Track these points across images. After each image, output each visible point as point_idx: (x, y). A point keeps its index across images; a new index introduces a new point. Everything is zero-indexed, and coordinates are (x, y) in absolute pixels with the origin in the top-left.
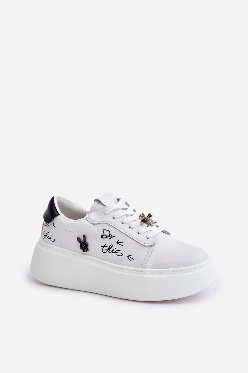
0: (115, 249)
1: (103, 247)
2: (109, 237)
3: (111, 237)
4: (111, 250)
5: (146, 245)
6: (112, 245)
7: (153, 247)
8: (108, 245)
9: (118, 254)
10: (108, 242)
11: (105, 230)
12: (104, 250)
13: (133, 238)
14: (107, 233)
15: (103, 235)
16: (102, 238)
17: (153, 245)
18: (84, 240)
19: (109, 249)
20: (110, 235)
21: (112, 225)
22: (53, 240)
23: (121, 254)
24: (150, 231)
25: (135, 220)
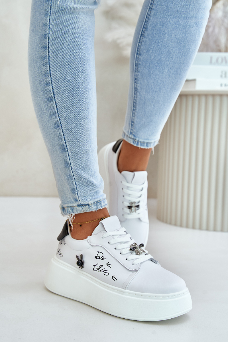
0: (103, 269)
1: (95, 266)
2: (101, 259)
3: (103, 258)
4: (100, 269)
5: (130, 269)
6: (102, 266)
7: (136, 272)
8: (99, 265)
9: (105, 274)
10: (100, 262)
11: (100, 252)
12: (95, 269)
13: (121, 263)
14: (100, 255)
15: (97, 256)
16: (96, 258)
17: (136, 271)
18: (81, 258)
19: (99, 268)
20: (103, 257)
21: (106, 249)
22: (62, 256)
23: (107, 274)
24: (137, 259)
25: (126, 248)
